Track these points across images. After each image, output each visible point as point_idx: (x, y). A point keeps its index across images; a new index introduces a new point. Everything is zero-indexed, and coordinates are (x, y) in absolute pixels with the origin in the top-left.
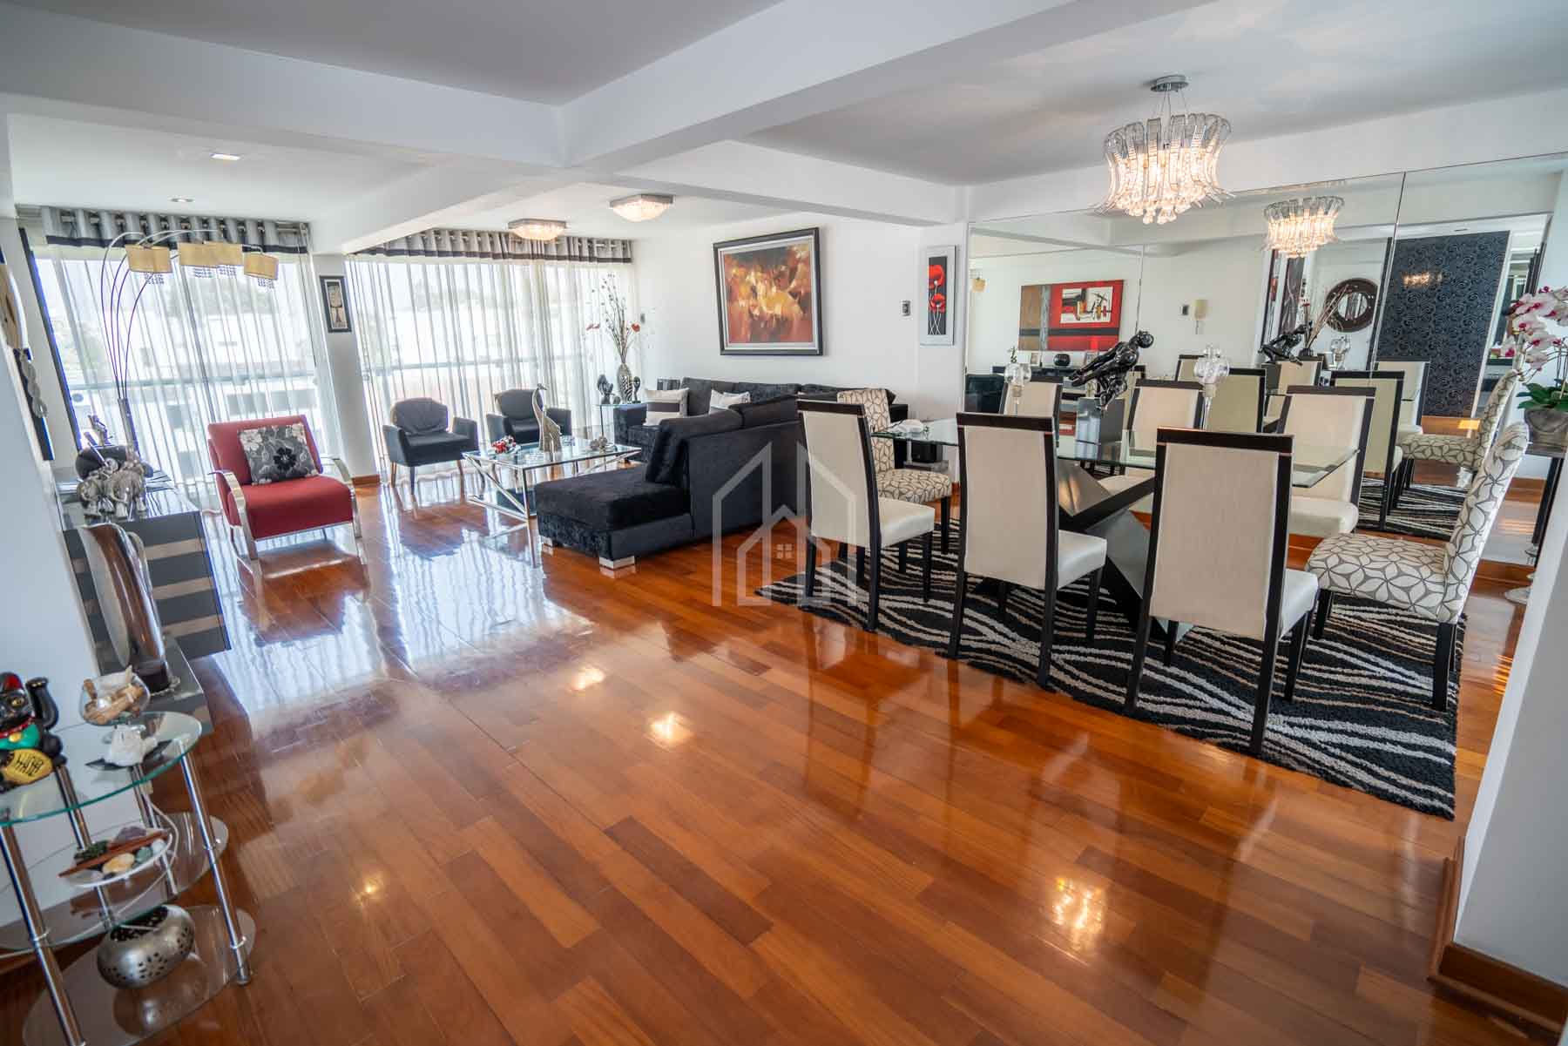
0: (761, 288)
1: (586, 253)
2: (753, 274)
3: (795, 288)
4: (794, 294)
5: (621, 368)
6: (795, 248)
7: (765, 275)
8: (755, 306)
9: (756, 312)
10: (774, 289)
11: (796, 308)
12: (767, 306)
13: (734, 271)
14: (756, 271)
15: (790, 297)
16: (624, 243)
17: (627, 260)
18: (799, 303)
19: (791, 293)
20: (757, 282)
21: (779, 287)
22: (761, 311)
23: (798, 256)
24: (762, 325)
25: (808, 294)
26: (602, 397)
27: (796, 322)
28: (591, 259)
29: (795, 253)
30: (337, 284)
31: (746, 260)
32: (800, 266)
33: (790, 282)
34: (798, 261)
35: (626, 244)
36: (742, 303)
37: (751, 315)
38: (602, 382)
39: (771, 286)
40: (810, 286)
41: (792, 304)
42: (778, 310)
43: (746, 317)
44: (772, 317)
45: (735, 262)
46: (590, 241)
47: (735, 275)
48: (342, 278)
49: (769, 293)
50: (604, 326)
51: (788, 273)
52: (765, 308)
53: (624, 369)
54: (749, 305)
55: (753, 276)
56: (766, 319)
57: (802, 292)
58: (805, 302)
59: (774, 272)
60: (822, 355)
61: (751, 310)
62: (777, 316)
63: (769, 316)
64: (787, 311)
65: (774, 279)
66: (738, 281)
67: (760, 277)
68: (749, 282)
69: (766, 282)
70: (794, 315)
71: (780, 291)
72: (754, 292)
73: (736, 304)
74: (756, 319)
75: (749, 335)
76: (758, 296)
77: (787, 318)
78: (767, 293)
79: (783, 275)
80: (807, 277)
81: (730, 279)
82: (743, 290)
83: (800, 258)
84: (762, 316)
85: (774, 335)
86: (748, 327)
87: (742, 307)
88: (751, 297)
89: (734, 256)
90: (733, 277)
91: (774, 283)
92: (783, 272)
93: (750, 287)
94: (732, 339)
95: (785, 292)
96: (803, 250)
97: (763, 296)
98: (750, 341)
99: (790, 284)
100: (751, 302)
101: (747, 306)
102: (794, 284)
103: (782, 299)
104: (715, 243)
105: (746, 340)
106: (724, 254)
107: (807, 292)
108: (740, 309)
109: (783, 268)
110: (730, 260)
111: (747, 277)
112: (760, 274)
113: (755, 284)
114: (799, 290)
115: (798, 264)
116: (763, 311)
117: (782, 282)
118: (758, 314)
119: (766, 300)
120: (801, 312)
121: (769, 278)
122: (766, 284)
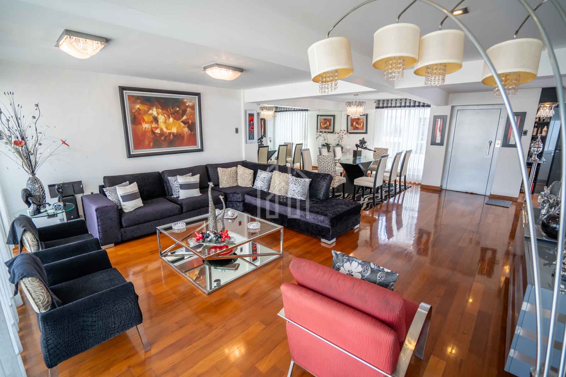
0: (161, 118)
2: (155, 109)
3: (186, 119)
4: (185, 122)
6: (185, 100)
7: (164, 112)
8: (157, 128)
9: (158, 131)
10: (171, 119)
11: (186, 130)
12: (167, 128)
13: (138, 106)
14: (157, 108)
15: (183, 124)
18: (188, 127)
19: (182, 122)
20: (158, 114)
21: (175, 118)
22: (162, 130)
24: (162, 138)
25: (194, 124)
27: (185, 138)
29: (186, 103)
31: (149, 102)
32: (188, 110)
33: (182, 116)
36: (146, 126)
37: (153, 133)
39: (169, 118)
40: (194, 118)
41: (184, 128)
42: (174, 130)
43: (149, 135)
44: (170, 134)
45: (139, 101)
47: (138, 108)
49: (167, 121)
51: (181, 111)
52: (165, 130)
54: (152, 127)
55: (154, 111)
56: (166, 135)
57: (190, 122)
58: (191, 127)
59: (170, 111)
60: (203, 151)
61: (154, 130)
62: (173, 134)
63: (168, 133)
64: (180, 131)
65: (171, 114)
66: (141, 112)
67: (160, 112)
68: (151, 114)
69: (165, 115)
70: (185, 133)
71: (175, 121)
72: (156, 120)
73: (140, 126)
74: (158, 135)
75: (152, 144)
76: (159, 122)
77: (180, 134)
78: (166, 121)
79: (177, 112)
80: (193, 114)
81: (135, 111)
82: (146, 118)
83: (188, 106)
84: (162, 134)
85: (171, 144)
86: (151, 140)
87: (146, 128)
88: (154, 123)
89: (138, 98)
90: (137, 109)
91: (171, 116)
92: (177, 111)
93: (153, 117)
94: (136, 147)
95: (179, 122)
96: (191, 102)
97: (163, 122)
98: (153, 148)
99: (182, 118)
100: (154, 125)
101: (150, 128)
102: (185, 118)
103: (177, 125)
104: (119, 86)
105: (149, 147)
106: (128, 95)
107: (193, 121)
108: (144, 129)
109: (178, 109)
110: (134, 99)
111: (149, 111)
112: (160, 110)
113: (156, 115)
114: (188, 121)
115: (187, 108)
116: (164, 131)
117: (177, 116)
118: (159, 132)
119: (165, 124)
120: (190, 132)
121: (167, 113)
122: (165, 116)
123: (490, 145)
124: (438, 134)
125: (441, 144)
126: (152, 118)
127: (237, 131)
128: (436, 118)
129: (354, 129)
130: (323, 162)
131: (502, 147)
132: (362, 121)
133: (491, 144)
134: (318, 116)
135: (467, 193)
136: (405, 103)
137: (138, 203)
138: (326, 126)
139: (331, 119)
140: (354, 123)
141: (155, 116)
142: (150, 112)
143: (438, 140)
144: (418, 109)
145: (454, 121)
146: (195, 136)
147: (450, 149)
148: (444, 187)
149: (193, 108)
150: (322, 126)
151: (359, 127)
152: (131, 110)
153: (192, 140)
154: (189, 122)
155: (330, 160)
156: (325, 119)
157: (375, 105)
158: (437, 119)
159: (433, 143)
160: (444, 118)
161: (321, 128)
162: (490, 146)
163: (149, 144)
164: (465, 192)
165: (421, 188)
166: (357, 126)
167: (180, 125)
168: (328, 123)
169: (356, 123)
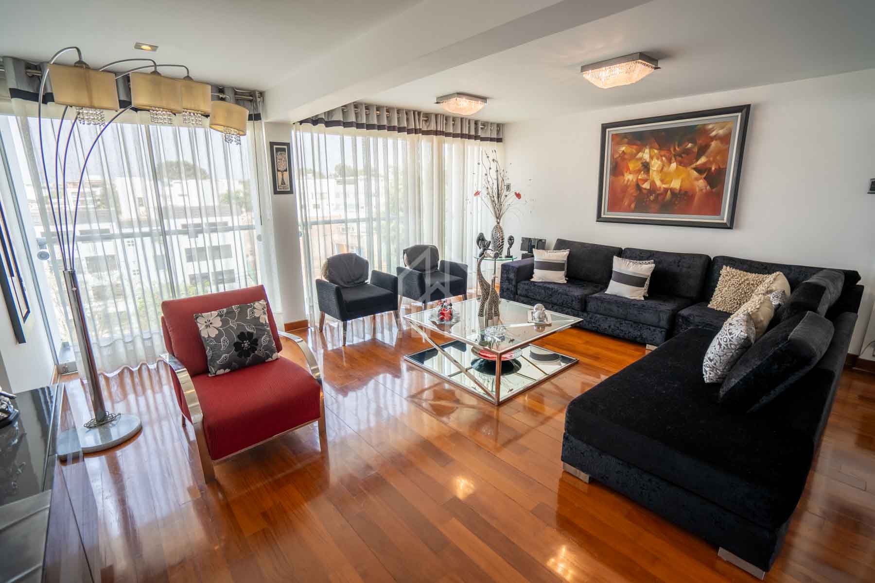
0: (656, 165)
1: (473, 133)
3: (704, 164)
4: (700, 170)
5: (496, 227)
7: (663, 153)
8: (645, 181)
9: (646, 186)
10: (674, 165)
11: (701, 183)
12: (662, 181)
13: (623, 148)
14: (651, 148)
15: (695, 173)
16: (499, 125)
17: (499, 140)
18: (706, 179)
19: (696, 169)
20: (651, 158)
21: (680, 163)
22: (653, 184)
24: (652, 198)
25: (721, 173)
26: (480, 251)
27: (696, 198)
28: (476, 137)
29: (711, 130)
30: (284, 150)
31: (639, 140)
35: (500, 127)
36: (629, 177)
37: (638, 187)
38: (481, 239)
39: (670, 162)
40: (725, 161)
41: (697, 179)
42: (676, 184)
43: (632, 191)
44: (666, 190)
45: (626, 140)
46: (476, 123)
47: (623, 152)
48: (288, 145)
49: (665, 169)
50: (484, 192)
51: (696, 150)
52: (658, 183)
53: (498, 228)
54: (638, 179)
55: (647, 153)
56: (658, 192)
57: (713, 169)
58: (715, 178)
59: (675, 149)
60: (731, 228)
61: (640, 183)
62: (672, 191)
63: (662, 189)
64: (687, 185)
65: (675, 156)
66: (626, 157)
67: (655, 154)
68: (641, 159)
69: (664, 158)
70: (697, 189)
71: (681, 167)
72: (646, 167)
73: (621, 178)
74: (644, 191)
75: (633, 206)
76: (651, 171)
77: (686, 192)
78: (662, 169)
79: (687, 152)
80: (724, 153)
81: (617, 156)
82: (631, 166)
83: (715, 136)
84: (653, 190)
85: (666, 207)
86: (633, 198)
87: (628, 180)
88: (642, 172)
89: (625, 135)
90: (621, 152)
91: (673, 159)
92: (689, 149)
93: (642, 163)
94: (610, 208)
95: (689, 169)
96: (722, 128)
97: (657, 171)
98: (633, 211)
99: (697, 160)
100: (642, 176)
101: (634, 180)
102: (703, 160)
103: (683, 176)
104: (602, 125)
105: (628, 210)
106: (613, 135)
107: (721, 167)
108: (626, 182)
109: (690, 145)
110: (619, 139)
111: (638, 153)
112: (656, 151)
113: (648, 160)
114: (708, 166)
115: (712, 141)
116: (656, 185)
117: (685, 159)
118: (648, 187)
119: (660, 174)
120: (708, 187)
121: (667, 155)
122: (662, 160)
126: (641, 165)
141: (646, 162)
142: (640, 155)
146: (720, 196)
149: (726, 139)
152: (612, 156)
153: (711, 203)
154: (711, 169)
163: (629, 205)
167: (689, 175)
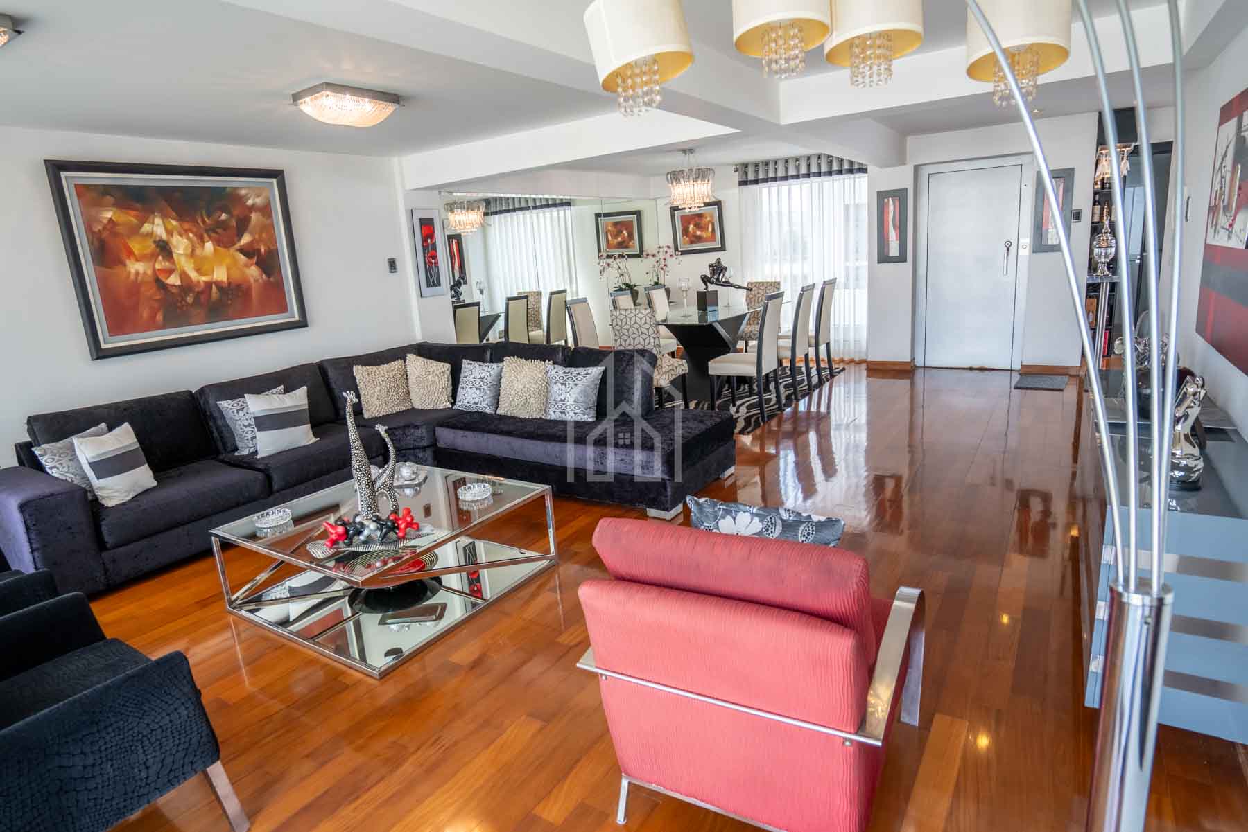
0: (180, 245)
2: (158, 221)
3: (251, 243)
4: (248, 252)
6: (243, 192)
7: (186, 226)
8: (170, 272)
9: (174, 280)
10: (209, 246)
11: (253, 272)
12: (198, 271)
13: (108, 214)
14: (164, 216)
15: (242, 257)
18: (258, 264)
19: (241, 251)
20: (170, 233)
21: (218, 242)
22: (184, 275)
23: (250, 202)
24: (189, 299)
25: (273, 254)
27: (254, 294)
29: (246, 198)
31: (139, 200)
32: (254, 217)
33: (240, 236)
34: (253, 208)
36: (136, 267)
37: (161, 285)
39: (202, 242)
40: (272, 239)
41: (247, 266)
42: (220, 275)
43: (150, 291)
44: (209, 285)
45: (109, 199)
47: (110, 220)
49: (198, 252)
51: (233, 223)
52: (193, 275)
54: (154, 269)
55: (158, 225)
56: (196, 290)
57: (263, 250)
58: (268, 263)
59: (204, 221)
60: (305, 325)
61: (162, 277)
62: (218, 284)
63: (202, 284)
64: (236, 275)
65: (207, 231)
66: (120, 229)
67: (174, 226)
68: (150, 234)
69: (191, 235)
70: (252, 280)
71: (221, 249)
72: (164, 249)
73: (118, 270)
74: (174, 290)
75: (159, 317)
76: (175, 256)
77: (238, 286)
78: (193, 251)
79: (224, 225)
80: (269, 228)
81: (100, 227)
82: (136, 246)
83: (253, 205)
84: (187, 286)
85: (216, 312)
86: (156, 305)
87: (137, 273)
88: (160, 258)
89: (106, 190)
90: (105, 221)
91: (205, 235)
92: (223, 221)
93: (155, 242)
94: (117, 327)
95: (232, 251)
96: (258, 196)
97: (186, 255)
98: (164, 327)
99: (239, 240)
100: (160, 264)
101: (149, 272)
102: (246, 239)
103: (228, 261)
104: (46, 161)
105: (152, 326)
106: (76, 185)
107: (272, 248)
108: (132, 277)
109: (224, 216)
110: (94, 196)
111: (143, 224)
112: (174, 223)
113: (164, 236)
114: (256, 247)
115: (251, 212)
116: (190, 278)
117: (225, 236)
118: (178, 283)
119: (192, 261)
120: (264, 276)
121: (195, 230)
122: (188, 238)
123: (1008, 250)
124: (893, 235)
125: (902, 258)
126: (153, 246)
127: (393, 266)
128: (882, 196)
129: (692, 242)
130: (627, 327)
131: (1034, 252)
132: (708, 219)
133: (1011, 248)
134: (598, 215)
135: (971, 369)
136: (809, 166)
137: (143, 477)
138: (620, 239)
139: (632, 222)
140: (691, 226)
141: (161, 241)
142: (147, 227)
143: (894, 251)
144: (839, 179)
145: (923, 201)
146: (279, 286)
147: (922, 271)
148: (919, 362)
149: (266, 210)
150: (611, 242)
151: (704, 234)
152: (89, 228)
153: (273, 297)
154: (259, 250)
155: (644, 319)
156: (616, 224)
157: (736, 177)
158: (886, 200)
159: (884, 258)
160: (900, 195)
161: (609, 246)
162: (1008, 255)
163: (153, 317)
164: (968, 366)
165: (869, 370)
166: (699, 233)
167: (235, 261)
168: (625, 232)
169: (695, 226)
